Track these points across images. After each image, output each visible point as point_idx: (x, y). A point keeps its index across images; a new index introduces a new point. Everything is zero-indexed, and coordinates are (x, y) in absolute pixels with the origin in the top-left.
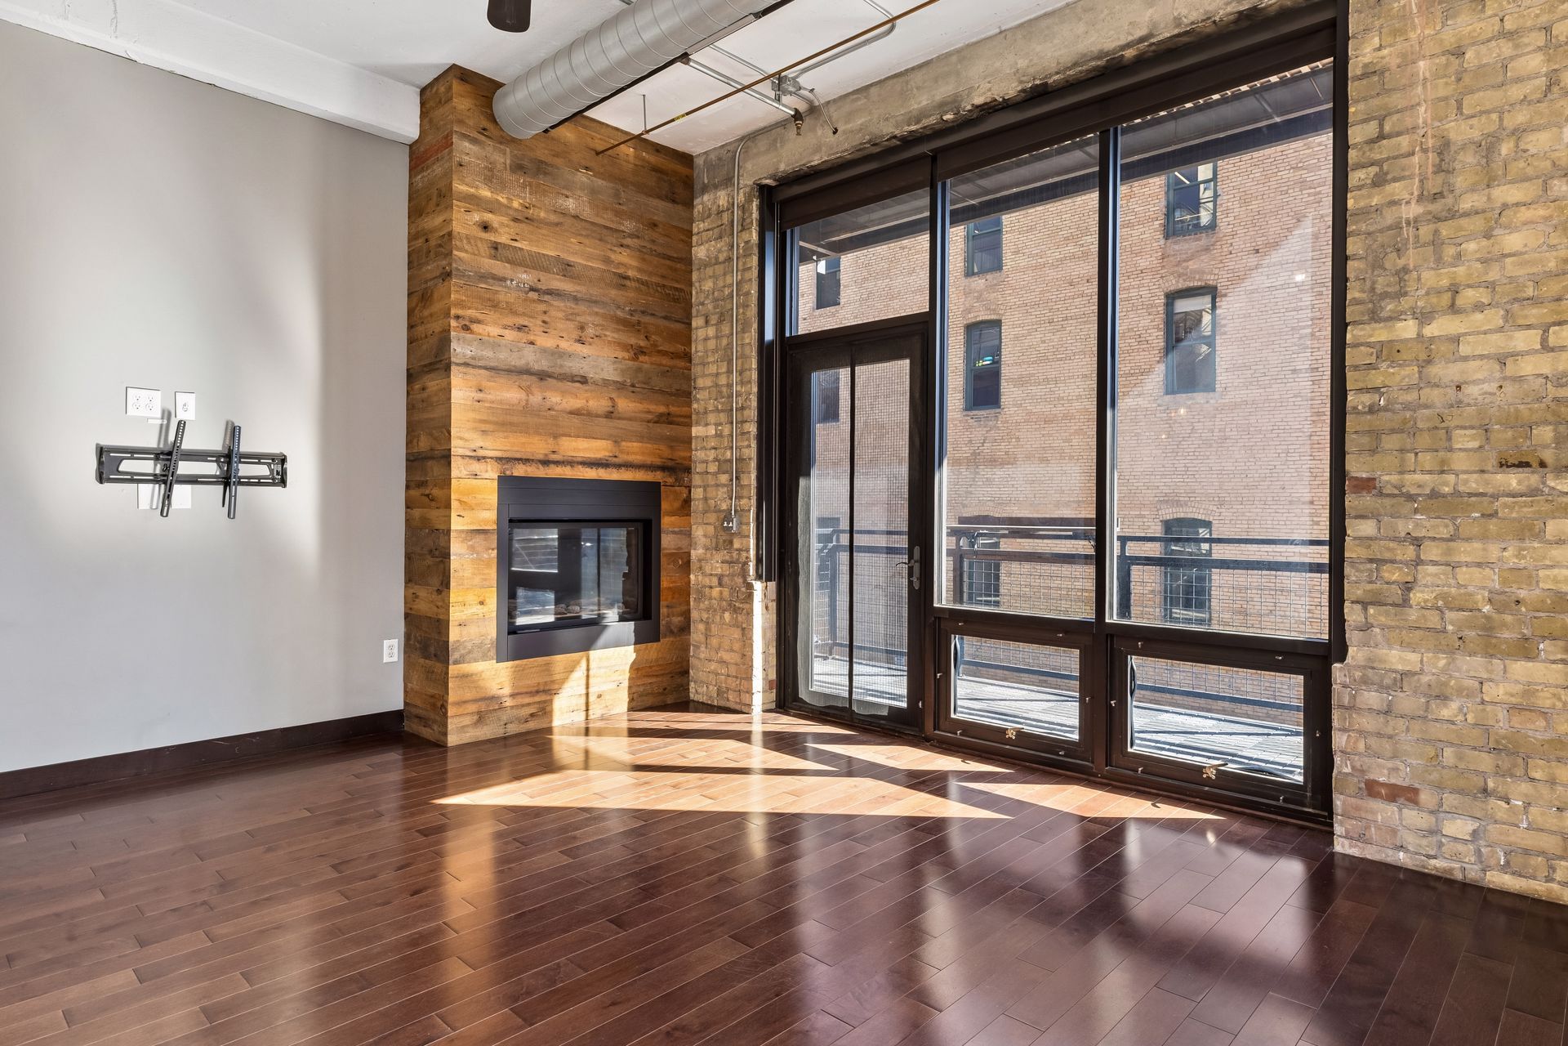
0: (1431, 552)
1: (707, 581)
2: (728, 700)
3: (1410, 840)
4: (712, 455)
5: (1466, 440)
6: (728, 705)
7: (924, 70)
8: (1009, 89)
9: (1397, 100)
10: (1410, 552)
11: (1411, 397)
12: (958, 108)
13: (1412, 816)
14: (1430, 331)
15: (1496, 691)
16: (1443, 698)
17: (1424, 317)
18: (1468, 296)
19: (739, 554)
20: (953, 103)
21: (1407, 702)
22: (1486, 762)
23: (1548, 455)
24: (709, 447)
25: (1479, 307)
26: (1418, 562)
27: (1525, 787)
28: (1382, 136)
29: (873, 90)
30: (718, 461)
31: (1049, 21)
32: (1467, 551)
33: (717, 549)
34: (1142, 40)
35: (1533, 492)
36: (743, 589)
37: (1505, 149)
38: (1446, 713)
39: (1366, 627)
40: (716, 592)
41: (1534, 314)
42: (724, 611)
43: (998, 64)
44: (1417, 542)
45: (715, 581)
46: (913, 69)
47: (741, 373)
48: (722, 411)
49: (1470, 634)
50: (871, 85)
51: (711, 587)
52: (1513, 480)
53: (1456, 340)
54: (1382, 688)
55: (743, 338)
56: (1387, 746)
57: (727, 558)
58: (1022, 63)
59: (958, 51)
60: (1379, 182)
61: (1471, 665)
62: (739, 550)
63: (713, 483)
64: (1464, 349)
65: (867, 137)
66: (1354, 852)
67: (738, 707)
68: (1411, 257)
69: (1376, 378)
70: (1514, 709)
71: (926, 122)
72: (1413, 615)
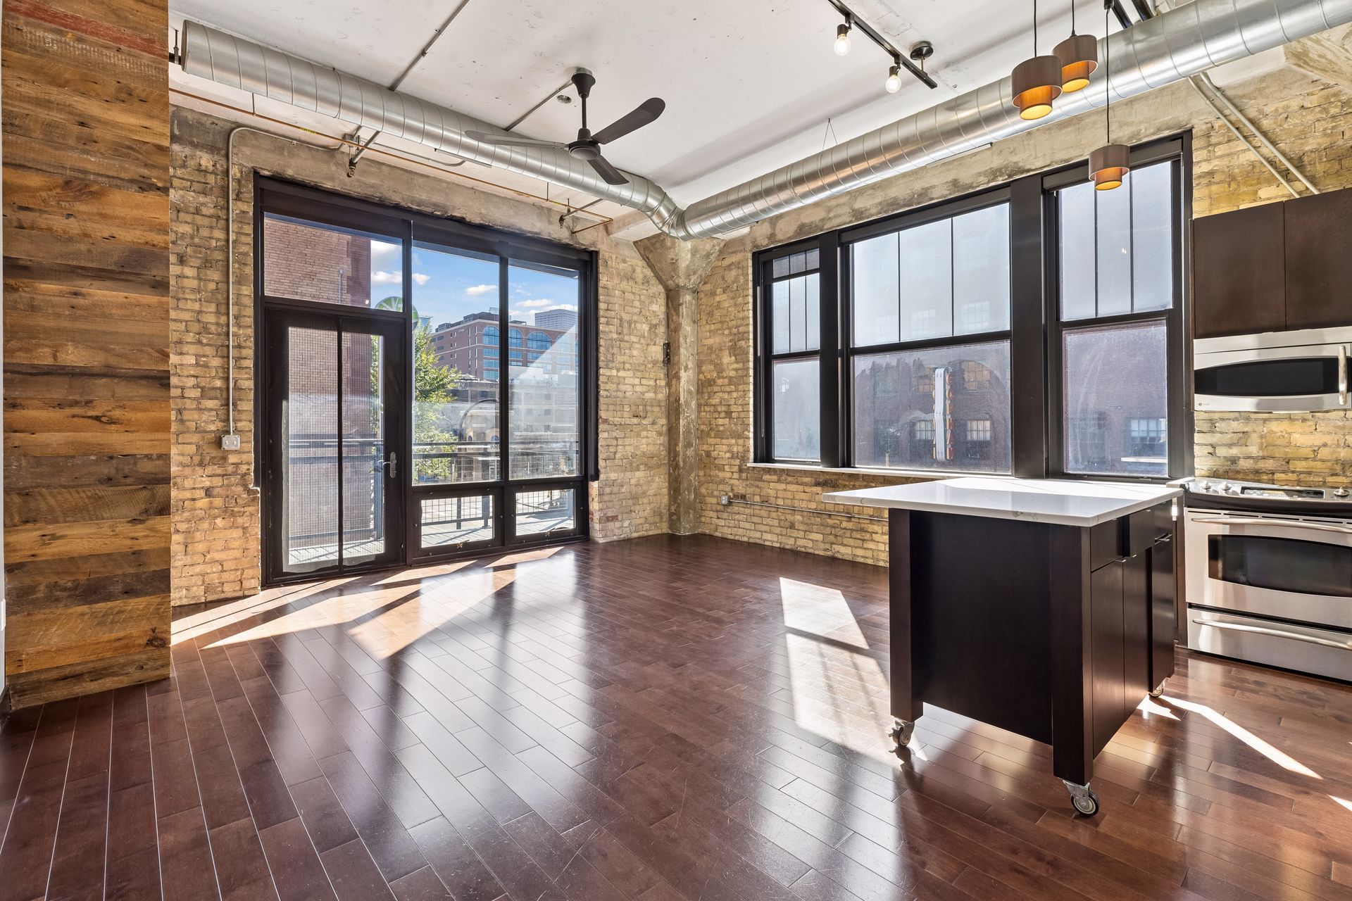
0: (620, 442)
1: (188, 495)
2: (223, 592)
3: (617, 532)
4: (192, 382)
5: (627, 408)
6: (223, 596)
7: (424, 179)
8: (477, 220)
9: (611, 299)
10: (614, 443)
11: (614, 394)
12: (446, 213)
13: (618, 524)
14: (619, 374)
15: (633, 482)
16: (622, 486)
17: (618, 370)
18: (627, 366)
19: (237, 467)
20: (444, 207)
21: (615, 489)
22: (631, 502)
23: (641, 414)
24: (186, 373)
25: (629, 370)
26: (617, 445)
27: (638, 507)
28: (608, 310)
29: (384, 167)
30: (203, 388)
31: (498, 200)
32: (627, 441)
33: (201, 464)
34: (536, 233)
35: (639, 424)
36: (245, 496)
37: (633, 325)
38: (623, 490)
39: (606, 468)
40: (203, 503)
41: (639, 374)
42: (216, 518)
43: (471, 204)
44: (616, 439)
45: (202, 493)
46: (416, 173)
47: (236, 317)
48: (207, 345)
49: (628, 466)
50: (383, 164)
51: (194, 500)
52: (635, 420)
53: (624, 378)
54: (610, 486)
55: (239, 289)
56: (611, 504)
57: (219, 471)
58: (483, 211)
59: (447, 182)
60: (607, 324)
61: (628, 474)
62: (237, 465)
63: (194, 406)
64: (626, 382)
65: (378, 195)
66: (604, 541)
67: (240, 594)
68: (615, 350)
69: (608, 387)
70: (636, 485)
71: (423, 208)
72: (616, 461)
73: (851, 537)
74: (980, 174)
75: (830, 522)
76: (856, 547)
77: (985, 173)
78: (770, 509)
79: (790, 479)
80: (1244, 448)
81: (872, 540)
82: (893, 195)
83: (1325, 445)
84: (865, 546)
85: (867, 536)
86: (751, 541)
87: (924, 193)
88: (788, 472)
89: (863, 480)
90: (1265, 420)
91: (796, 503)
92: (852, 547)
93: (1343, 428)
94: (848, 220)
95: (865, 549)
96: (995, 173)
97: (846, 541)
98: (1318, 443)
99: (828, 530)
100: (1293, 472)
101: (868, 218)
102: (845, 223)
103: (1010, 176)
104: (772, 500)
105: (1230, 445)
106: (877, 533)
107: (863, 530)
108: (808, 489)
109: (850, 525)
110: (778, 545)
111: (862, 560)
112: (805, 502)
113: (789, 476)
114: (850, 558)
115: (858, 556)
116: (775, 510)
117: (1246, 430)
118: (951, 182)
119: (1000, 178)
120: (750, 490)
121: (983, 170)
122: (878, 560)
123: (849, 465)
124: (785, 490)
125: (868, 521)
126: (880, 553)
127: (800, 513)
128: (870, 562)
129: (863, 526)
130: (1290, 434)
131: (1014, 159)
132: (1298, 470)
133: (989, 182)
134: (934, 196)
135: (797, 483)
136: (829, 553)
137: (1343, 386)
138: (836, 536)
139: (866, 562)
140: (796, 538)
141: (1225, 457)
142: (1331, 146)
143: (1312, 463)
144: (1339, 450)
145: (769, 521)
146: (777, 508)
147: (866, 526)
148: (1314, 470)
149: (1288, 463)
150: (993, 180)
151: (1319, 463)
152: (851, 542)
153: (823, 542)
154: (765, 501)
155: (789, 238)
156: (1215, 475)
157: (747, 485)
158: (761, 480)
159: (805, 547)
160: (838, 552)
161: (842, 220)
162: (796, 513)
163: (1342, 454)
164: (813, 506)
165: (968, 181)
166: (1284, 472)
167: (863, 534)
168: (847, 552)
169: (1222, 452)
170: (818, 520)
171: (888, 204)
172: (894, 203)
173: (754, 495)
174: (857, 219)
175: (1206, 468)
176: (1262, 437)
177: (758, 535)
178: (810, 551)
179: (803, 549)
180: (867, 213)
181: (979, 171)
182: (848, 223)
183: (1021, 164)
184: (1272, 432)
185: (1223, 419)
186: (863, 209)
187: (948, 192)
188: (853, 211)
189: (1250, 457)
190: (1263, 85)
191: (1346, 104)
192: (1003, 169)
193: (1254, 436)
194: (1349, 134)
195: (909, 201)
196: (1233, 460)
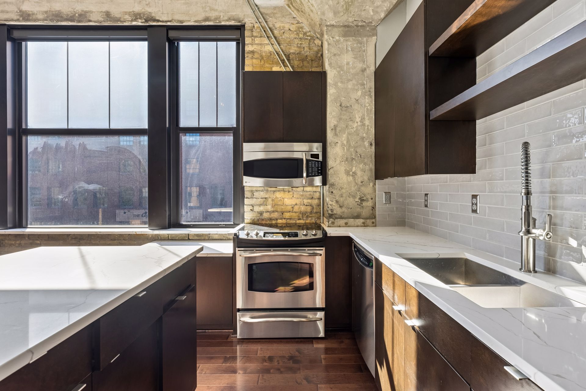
74: (126, 13)
77: (129, 14)
80: (266, 206)
82: (58, 9)
83: (296, 204)
87: (83, 15)
90: (274, 191)
93: (302, 195)
94: (15, 18)
96: (137, 16)
98: (294, 203)
100: (285, 219)
101: (35, 21)
102: (12, 20)
103: (146, 21)
105: (260, 205)
117: (266, 196)
118: (104, 12)
119: (140, 21)
121: (128, 10)
123: (20, 226)
130: (283, 199)
131: (149, 10)
132: (286, 217)
133: (132, 21)
134: (91, 19)
137: (305, 175)
141: (258, 212)
142: (299, 53)
143: (291, 214)
144: (301, 207)
148: (292, 217)
149: (283, 214)
150: (135, 20)
151: (294, 214)
156: (253, 223)
161: (10, 16)
163: (302, 209)
165: (118, 16)
166: (281, 219)
169: (257, 209)
171: (53, 15)
172: (58, 15)
174: (24, 20)
175: (249, 218)
176: (273, 200)
180: (34, 17)
181: (126, 10)
182: (15, 21)
183: (153, 15)
184: (277, 198)
185: (257, 191)
186: (31, 13)
187: (103, 19)
188: (20, 11)
189: (268, 212)
190: (275, 11)
191: (305, 34)
192: (142, 15)
193: (270, 200)
194: (306, 49)
195: (71, 17)
196: (261, 213)
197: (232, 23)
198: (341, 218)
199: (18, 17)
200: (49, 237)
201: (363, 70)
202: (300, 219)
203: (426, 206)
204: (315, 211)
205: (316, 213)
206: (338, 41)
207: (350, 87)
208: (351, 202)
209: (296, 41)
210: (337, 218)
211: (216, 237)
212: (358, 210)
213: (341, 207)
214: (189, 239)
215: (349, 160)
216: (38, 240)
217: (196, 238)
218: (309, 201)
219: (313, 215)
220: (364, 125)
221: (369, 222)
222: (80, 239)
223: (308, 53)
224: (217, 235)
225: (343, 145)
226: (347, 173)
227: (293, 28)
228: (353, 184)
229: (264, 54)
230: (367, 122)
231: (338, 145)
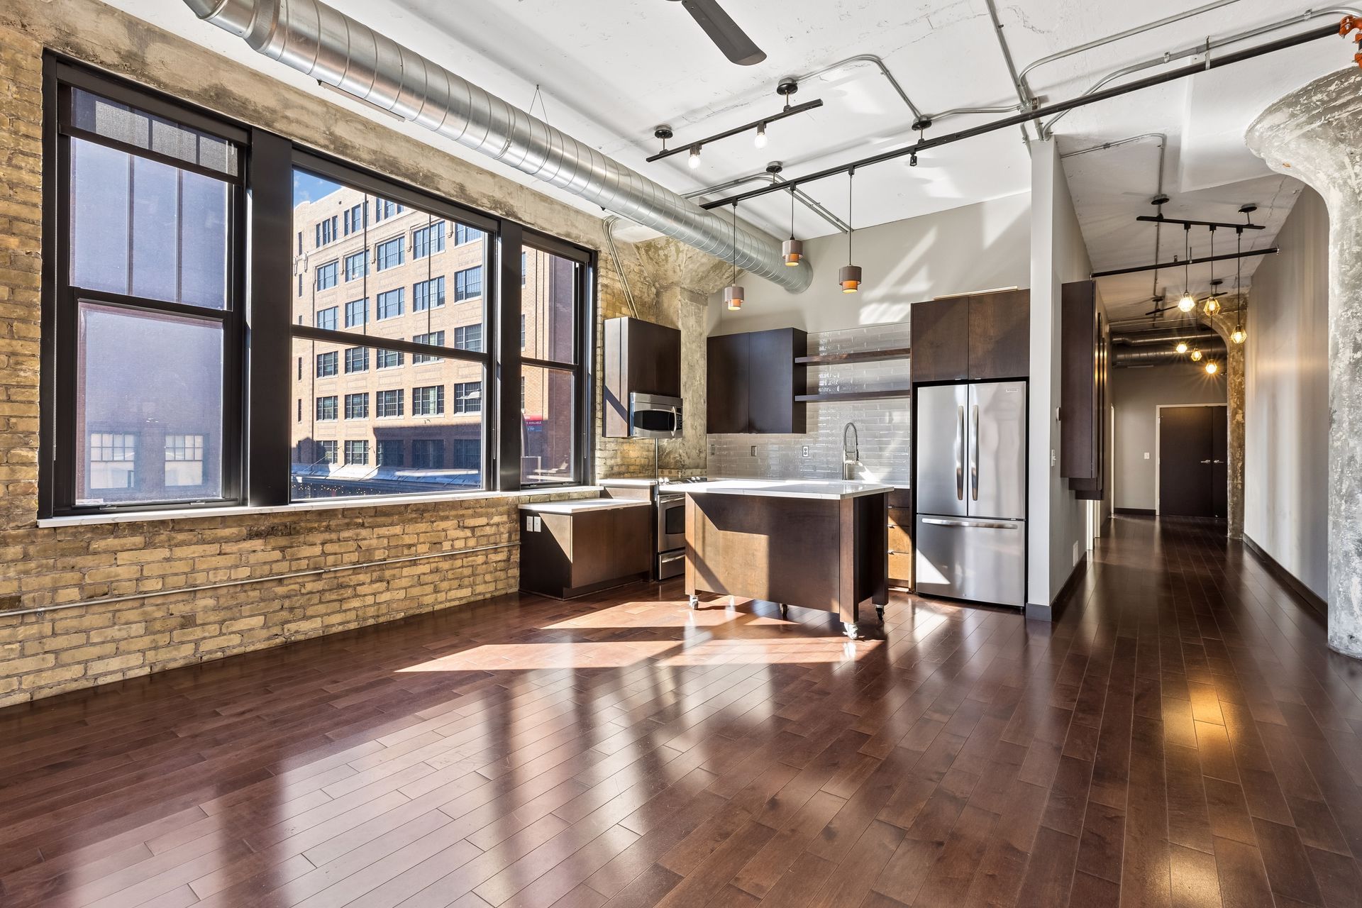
73: (321, 602)
74: (484, 195)
75: (280, 590)
76: (329, 615)
77: (489, 197)
78: (118, 606)
79: (181, 537)
81: (356, 596)
82: (393, 154)
84: (345, 606)
85: (349, 592)
86: (39, 695)
87: (429, 178)
88: (175, 524)
89: (344, 516)
90: (622, 443)
91: (200, 578)
92: (321, 616)
93: (642, 448)
94: (322, 142)
95: (345, 611)
96: (496, 203)
97: (310, 612)
98: (636, 456)
99: (276, 605)
100: (629, 472)
101: (355, 158)
103: (507, 214)
104: (127, 587)
105: (612, 458)
106: (364, 584)
107: (341, 586)
108: (227, 548)
109: (319, 585)
110: (146, 671)
111: (340, 628)
112: (221, 572)
113: (181, 531)
114: (320, 633)
115: (334, 625)
116: (136, 604)
117: (616, 448)
118: (458, 184)
119: (500, 212)
120: (32, 582)
121: (487, 193)
122: (365, 619)
124: (167, 560)
125: (351, 572)
126: (368, 609)
127: (210, 593)
128: (353, 626)
129: (341, 580)
130: (629, 451)
131: (511, 202)
132: (631, 471)
133: (491, 208)
134: (440, 187)
135: (204, 542)
136: (279, 640)
138: (291, 609)
139: (346, 628)
140: (197, 643)
141: (609, 466)
142: (641, 298)
143: (635, 467)
144: (641, 459)
145: (115, 632)
146: (142, 599)
147: (347, 579)
150: (495, 209)
152: (322, 609)
153: (265, 626)
154: (94, 596)
155: (188, 93)
156: (607, 476)
157: (27, 572)
158: (86, 550)
159: (222, 649)
160: (297, 632)
161: (311, 133)
162: (199, 595)
163: (642, 462)
164: (244, 572)
165: (475, 196)
166: (627, 473)
167: (342, 591)
168: (314, 626)
169: (609, 462)
170: (257, 593)
171: (385, 161)
172: (393, 164)
173: (55, 590)
174: (335, 150)
175: (603, 473)
176: (621, 453)
177: (77, 671)
178: (235, 651)
179: (219, 655)
180: (355, 152)
181: (485, 192)
182: (322, 146)
183: (515, 210)
184: (624, 450)
185: (609, 442)
186: (349, 143)
187: (455, 193)
188: (331, 134)
189: (617, 465)
190: (624, 247)
191: (645, 278)
192: (503, 205)
193: (619, 452)
194: (646, 295)
195: (412, 173)
196: (612, 467)
197: (590, 247)
198: (689, 468)
199: (327, 143)
200: (376, 512)
201: (701, 334)
202: (640, 473)
203: (753, 454)
204: (651, 464)
205: (651, 466)
206: (687, 303)
207: (694, 347)
208: (694, 453)
209: (639, 285)
210: (686, 468)
211: (575, 496)
212: (698, 461)
213: (689, 458)
214: (550, 501)
215: (693, 415)
216: (358, 517)
217: (557, 499)
218: (647, 453)
219: (650, 468)
220: (701, 384)
221: (704, 470)
222: (423, 511)
223: (646, 300)
224: (576, 494)
225: (690, 400)
226: (692, 426)
227: (637, 268)
228: (695, 437)
229: (615, 291)
230: (702, 381)
231: (687, 400)
